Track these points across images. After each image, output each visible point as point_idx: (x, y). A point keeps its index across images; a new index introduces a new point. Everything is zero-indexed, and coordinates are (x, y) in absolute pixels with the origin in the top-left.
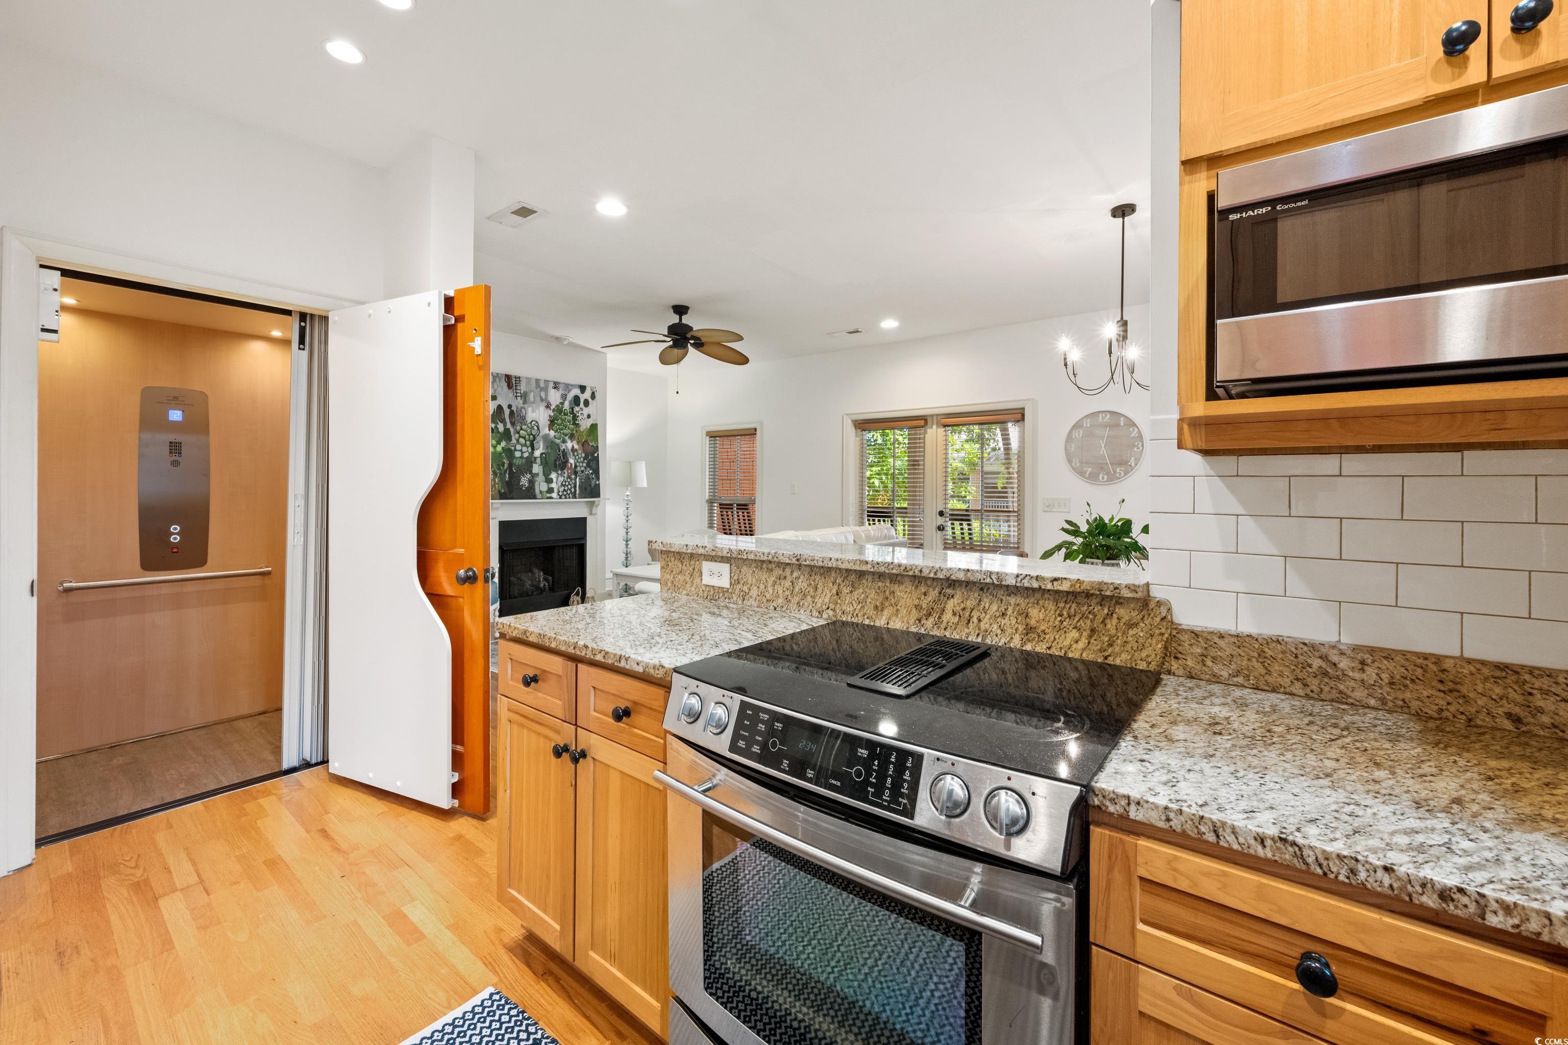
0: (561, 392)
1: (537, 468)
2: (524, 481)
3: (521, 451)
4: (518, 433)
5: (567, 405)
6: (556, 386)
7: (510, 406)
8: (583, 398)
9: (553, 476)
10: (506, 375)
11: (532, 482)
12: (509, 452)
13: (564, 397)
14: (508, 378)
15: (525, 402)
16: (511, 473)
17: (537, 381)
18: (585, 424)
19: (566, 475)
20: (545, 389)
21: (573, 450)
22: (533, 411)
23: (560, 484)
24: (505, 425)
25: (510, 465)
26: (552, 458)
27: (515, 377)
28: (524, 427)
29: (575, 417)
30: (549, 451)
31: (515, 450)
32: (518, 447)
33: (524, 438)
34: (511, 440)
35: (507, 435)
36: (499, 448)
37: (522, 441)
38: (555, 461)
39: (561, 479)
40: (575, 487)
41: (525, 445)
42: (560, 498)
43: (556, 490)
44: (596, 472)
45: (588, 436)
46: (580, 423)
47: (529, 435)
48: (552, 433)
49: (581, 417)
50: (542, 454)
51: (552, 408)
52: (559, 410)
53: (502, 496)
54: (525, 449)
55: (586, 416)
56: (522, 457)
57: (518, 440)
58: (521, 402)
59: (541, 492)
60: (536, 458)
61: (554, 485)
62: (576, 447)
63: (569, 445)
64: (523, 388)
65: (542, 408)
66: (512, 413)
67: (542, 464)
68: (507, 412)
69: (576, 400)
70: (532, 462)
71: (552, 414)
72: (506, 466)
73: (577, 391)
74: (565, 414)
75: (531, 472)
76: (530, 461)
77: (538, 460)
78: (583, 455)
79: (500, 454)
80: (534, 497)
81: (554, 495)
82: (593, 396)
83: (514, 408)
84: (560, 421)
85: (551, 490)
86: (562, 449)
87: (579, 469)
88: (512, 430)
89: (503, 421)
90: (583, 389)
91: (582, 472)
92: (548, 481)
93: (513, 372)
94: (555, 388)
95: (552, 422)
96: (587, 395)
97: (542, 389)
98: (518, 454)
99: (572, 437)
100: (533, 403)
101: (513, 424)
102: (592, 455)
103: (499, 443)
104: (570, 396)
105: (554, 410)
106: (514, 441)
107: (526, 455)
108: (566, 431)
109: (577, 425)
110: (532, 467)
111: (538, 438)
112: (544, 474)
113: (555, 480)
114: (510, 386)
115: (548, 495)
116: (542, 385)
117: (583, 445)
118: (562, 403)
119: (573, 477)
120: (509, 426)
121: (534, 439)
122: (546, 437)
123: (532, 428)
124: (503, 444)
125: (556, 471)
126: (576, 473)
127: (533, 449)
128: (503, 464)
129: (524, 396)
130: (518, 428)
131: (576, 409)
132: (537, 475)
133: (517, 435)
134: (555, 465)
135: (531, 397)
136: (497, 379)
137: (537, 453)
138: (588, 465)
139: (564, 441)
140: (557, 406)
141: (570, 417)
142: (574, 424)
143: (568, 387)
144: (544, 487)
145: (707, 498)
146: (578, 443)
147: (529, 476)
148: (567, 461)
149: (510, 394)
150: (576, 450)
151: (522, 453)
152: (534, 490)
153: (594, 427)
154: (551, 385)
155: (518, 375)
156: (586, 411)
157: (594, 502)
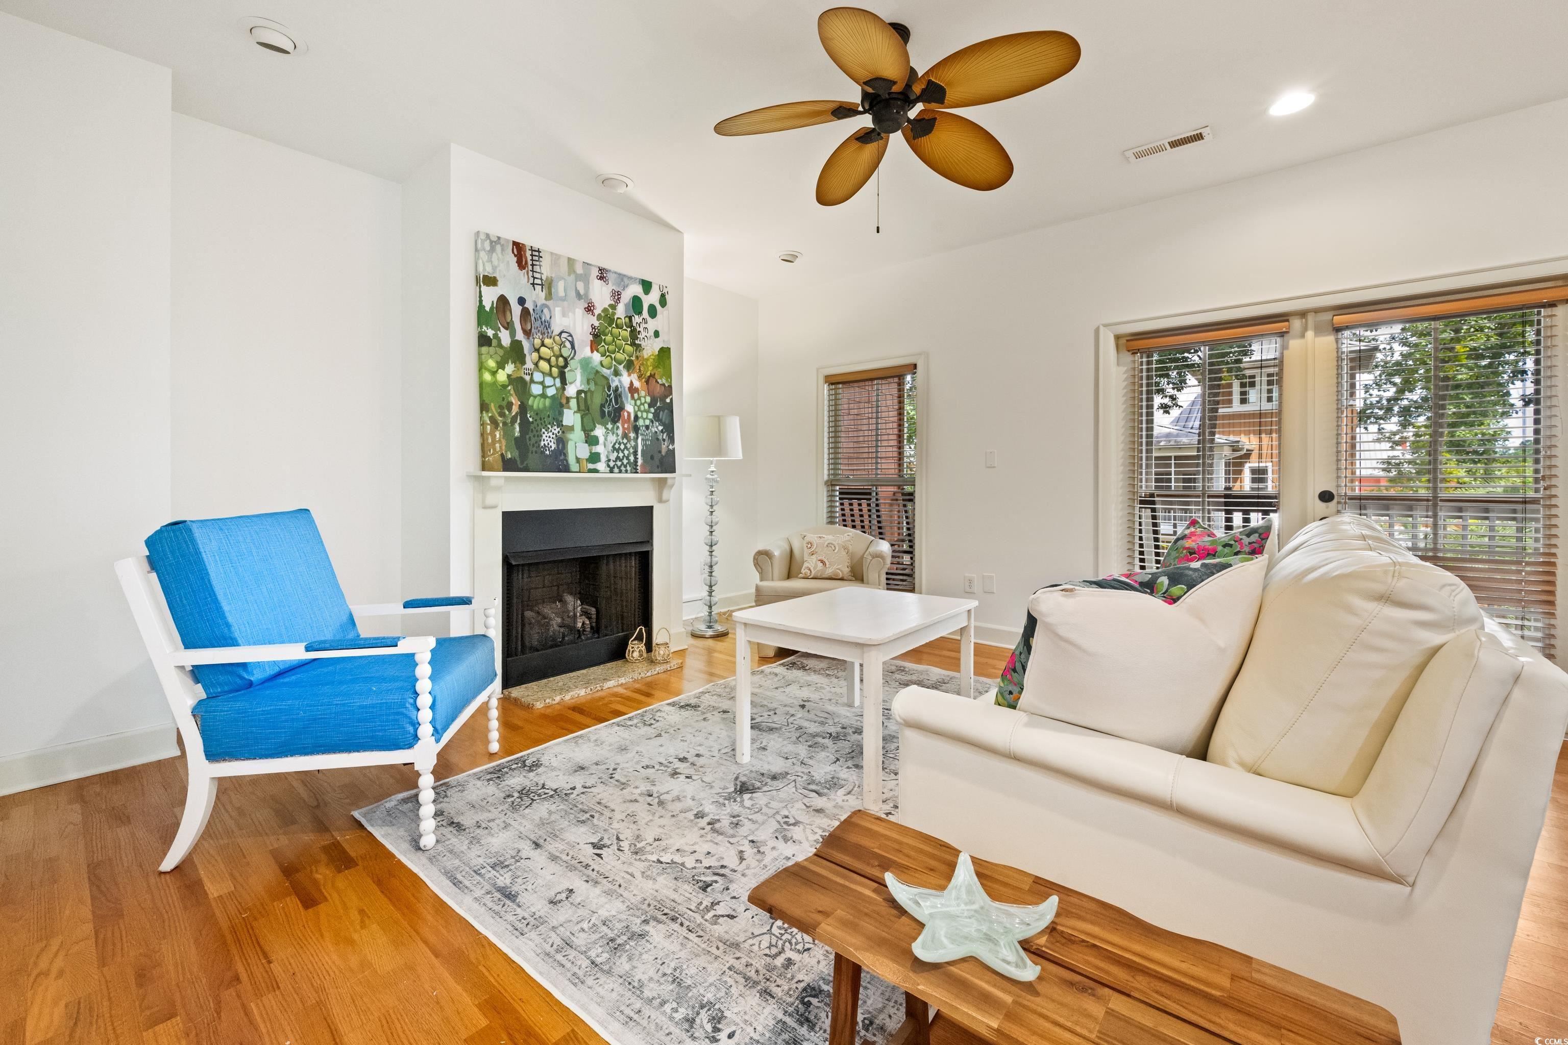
0: (611, 286)
1: (571, 417)
2: (548, 439)
3: (542, 383)
4: (537, 350)
5: (621, 312)
6: (603, 275)
7: (521, 301)
8: (649, 300)
9: (599, 431)
10: (515, 243)
11: (561, 442)
12: (521, 385)
13: (617, 296)
14: (518, 248)
15: (549, 296)
16: (525, 425)
17: (571, 261)
18: (650, 348)
19: (620, 432)
20: (585, 278)
21: (632, 389)
22: (564, 315)
23: (610, 448)
24: (513, 334)
25: (523, 408)
26: (597, 400)
27: (532, 250)
28: (548, 341)
29: (634, 334)
30: (593, 387)
31: (532, 381)
32: (538, 377)
33: (548, 361)
34: (523, 362)
35: (516, 353)
36: (502, 376)
37: (544, 365)
38: (602, 406)
39: (612, 438)
40: (635, 453)
41: (550, 374)
42: (611, 471)
43: (603, 458)
44: (669, 429)
45: (655, 367)
46: (643, 343)
47: (557, 357)
48: (597, 357)
49: (643, 334)
50: (579, 392)
51: (597, 312)
52: (608, 317)
53: (508, 465)
54: (549, 381)
55: (651, 333)
56: (543, 396)
57: (536, 364)
58: (543, 295)
59: (578, 460)
60: (568, 399)
61: (599, 449)
62: (637, 384)
63: (626, 379)
64: (545, 269)
65: (580, 311)
66: (525, 313)
67: (579, 410)
68: (516, 310)
69: (636, 303)
70: (562, 406)
71: (597, 324)
72: (515, 409)
73: (636, 289)
74: (618, 327)
75: (560, 424)
76: (559, 404)
77: (573, 403)
78: (648, 399)
79: (504, 387)
80: (567, 469)
81: (601, 466)
82: (663, 301)
83: (529, 305)
84: (609, 338)
85: (594, 458)
86: (613, 385)
87: (641, 422)
88: (526, 345)
89: (509, 326)
90: (647, 286)
91: (647, 427)
92: (591, 441)
93: (527, 241)
94: (601, 278)
95: (597, 338)
96: (653, 298)
97: (578, 278)
98: (536, 389)
99: (629, 366)
100: (563, 299)
101: (528, 333)
102: (663, 399)
103: (501, 365)
104: (626, 296)
105: (599, 317)
106: (529, 365)
107: (551, 392)
108: (620, 356)
109: (638, 347)
110: (561, 414)
111: (573, 364)
112: (584, 429)
113: (601, 440)
114: (521, 264)
115: (591, 466)
116: (579, 270)
117: (647, 382)
118: (613, 307)
119: (632, 435)
120: (520, 336)
121: (566, 366)
122: (586, 363)
123: (562, 344)
124: (510, 368)
125: (604, 425)
126: (636, 429)
127: (564, 382)
128: (510, 405)
129: (548, 286)
130: (537, 342)
131: (637, 319)
132: (571, 428)
133: (535, 355)
134: (603, 414)
135: (560, 288)
136: (498, 248)
137: (571, 391)
138: (656, 417)
139: (617, 373)
140: (605, 310)
141: (626, 333)
142: (633, 344)
143: (623, 279)
144: (584, 451)
145: (826, 478)
146: (640, 377)
147: (556, 430)
148: (621, 409)
149: (522, 277)
150: (637, 390)
151: (545, 387)
152: (565, 455)
153: (665, 353)
154: (595, 272)
155: (536, 246)
156: (652, 324)
157: (665, 480)
